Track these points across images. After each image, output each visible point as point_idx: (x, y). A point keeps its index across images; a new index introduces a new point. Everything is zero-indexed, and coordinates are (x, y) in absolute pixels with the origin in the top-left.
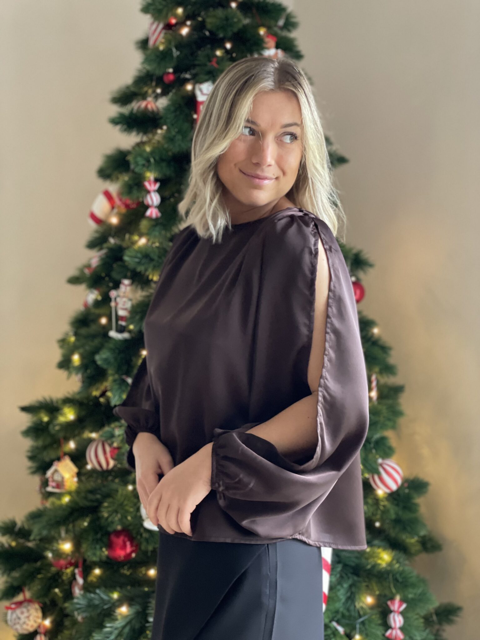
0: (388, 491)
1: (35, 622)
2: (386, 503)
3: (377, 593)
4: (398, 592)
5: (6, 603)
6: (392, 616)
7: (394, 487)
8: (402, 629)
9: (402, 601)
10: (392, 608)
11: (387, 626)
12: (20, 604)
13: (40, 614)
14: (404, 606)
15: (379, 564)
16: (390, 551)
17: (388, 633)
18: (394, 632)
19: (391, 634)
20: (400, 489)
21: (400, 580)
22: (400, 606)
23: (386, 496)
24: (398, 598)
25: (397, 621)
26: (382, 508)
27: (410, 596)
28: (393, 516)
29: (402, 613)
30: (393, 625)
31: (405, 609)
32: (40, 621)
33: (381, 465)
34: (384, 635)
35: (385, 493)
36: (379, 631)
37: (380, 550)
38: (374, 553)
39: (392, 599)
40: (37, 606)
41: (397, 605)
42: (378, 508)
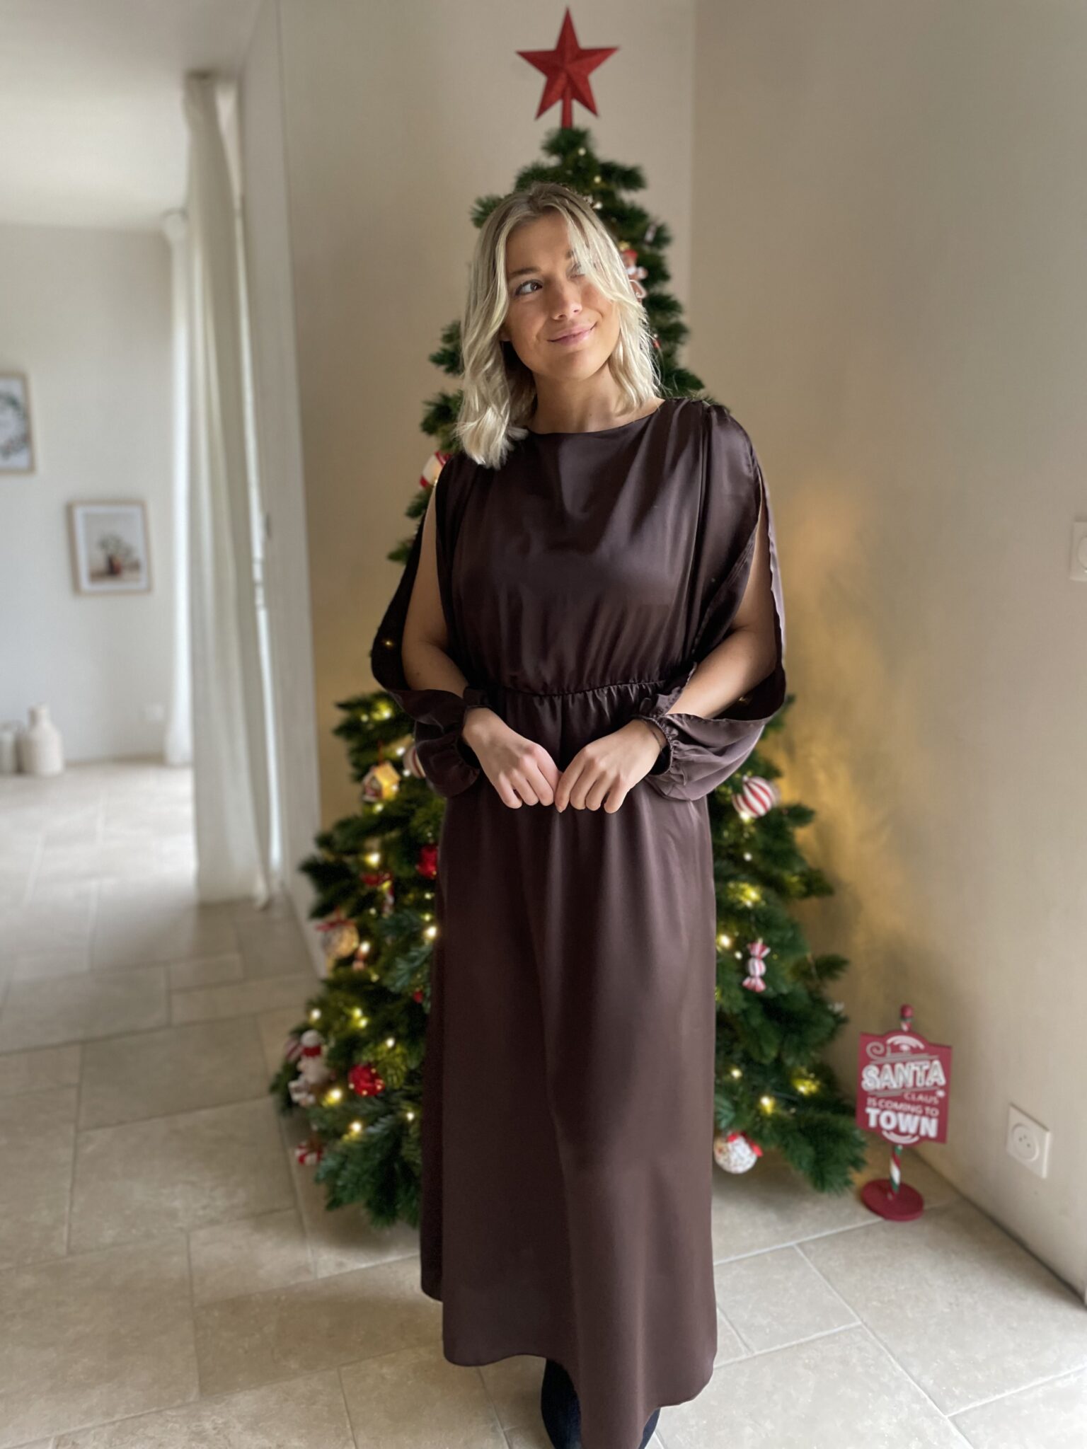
0: (754, 815)
1: (350, 944)
2: (753, 830)
3: (737, 934)
4: (761, 935)
5: (318, 922)
6: (751, 962)
7: (762, 811)
8: (763, 978)
9: (766, 945)
10: (752, 953)
11: (746, 974)
12: (332, 925)
13: (355, 937)
14: (767, 951)
15: (740, 902)
16: (758, 888)
17: (747, 982)
18: (753, 981)
19: (750, 982)
20: (769, 814)
21: (762, 919)
22: (762, 950)
23: (753, 821)
24: (760, 942)
25: (758, 968)
26: (746, 835)
27: (775, 940)
28: (760, 846)
29: (766, 960)
30: (752, 972)
31: (770, 955)
32: (355, 944)
33: (747, 784)
34: (741, 984)
35: (752, 818)
36: (735, 978)
37: (745, 886)
38: (737, 887)
39: (754, 941)
40: (353, 929)
41: (758, 948)
42: (742, 835)
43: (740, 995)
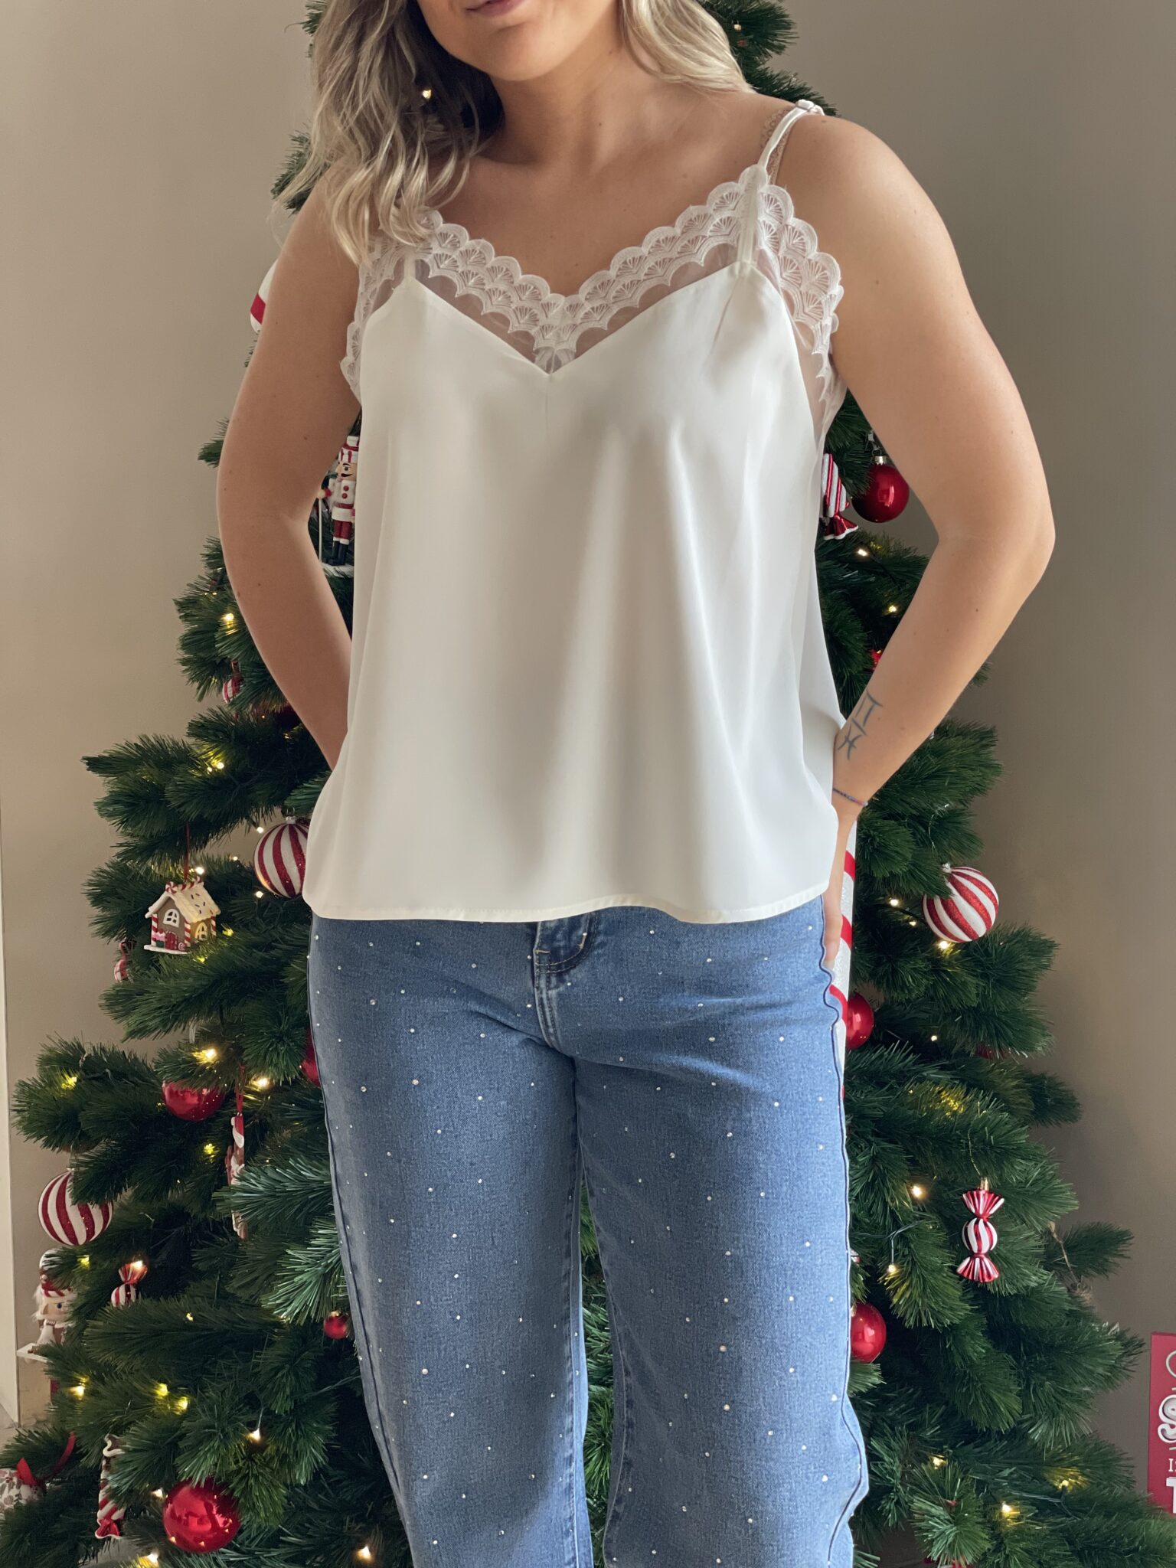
0: (965, 938)
6: (971, 1226)
7: (981, 930)
8: (994, 1254)
9: (995, 1193)
10: (972, 1209)
11: (963, 1249)
14: (999, 1204)
17: (966, 1266)
18: (978, 1264)
19: (970, 1268)
20: (991, 935)
22: (991, 1204)
23: (961, 950)
24: (985, 1185)
25: (985, 1237)
26: (945, 978)
27: (1012, 1181)
30: (974, 1246)
31: (1005, 1210)
33: (952, 877)
39: (973, 1189)
41: (983, 1202)
43: (955, 1292)
